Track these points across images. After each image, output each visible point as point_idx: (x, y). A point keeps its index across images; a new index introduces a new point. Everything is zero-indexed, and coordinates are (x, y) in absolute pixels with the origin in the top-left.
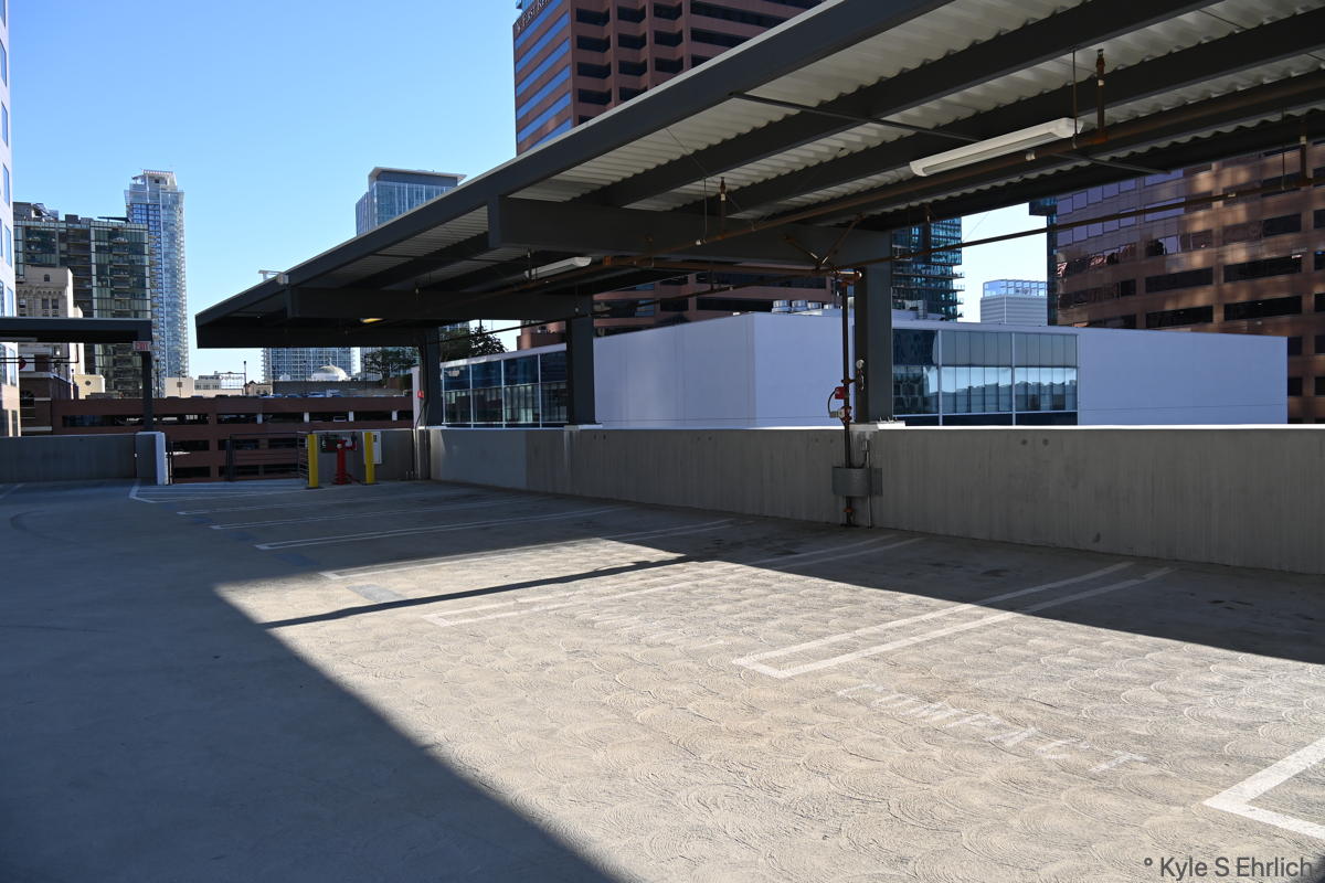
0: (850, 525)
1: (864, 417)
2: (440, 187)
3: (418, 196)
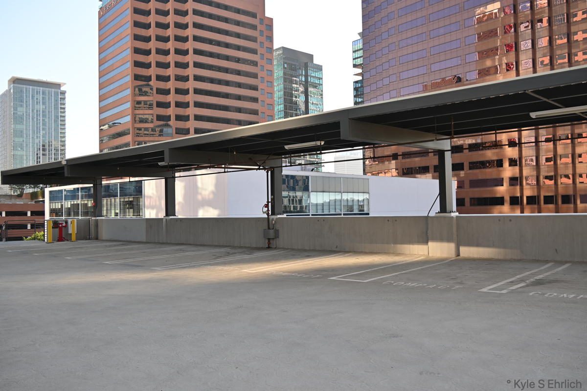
0: (269, 248)
1: (273, 213)
2: (50, 89)
3: (37, 94)
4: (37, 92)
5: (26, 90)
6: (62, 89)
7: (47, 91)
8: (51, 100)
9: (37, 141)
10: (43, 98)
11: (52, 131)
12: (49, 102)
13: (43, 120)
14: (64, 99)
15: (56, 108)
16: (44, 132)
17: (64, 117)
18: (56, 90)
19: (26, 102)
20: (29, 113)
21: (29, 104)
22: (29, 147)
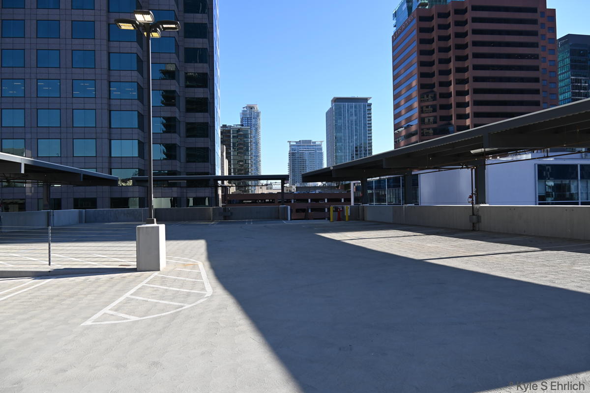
0: (473, 230)
2: (360, 103)
3: (351, 107)
4: (351, 106)
5: (343, 106)
6: (369, 102)
7: (358, 106)
8: (361, 111)
9: (351, 144)
11: (362, 136)
12: (359, 113)
13: (356, 128)
14: (370, 110)
15: (365, 118)
16: (356, 137)
17: (371, 124)
18: (364, 103)
19: (344, 115)
20: (346, 123)
21: (346, 117)
22: (346, 149)
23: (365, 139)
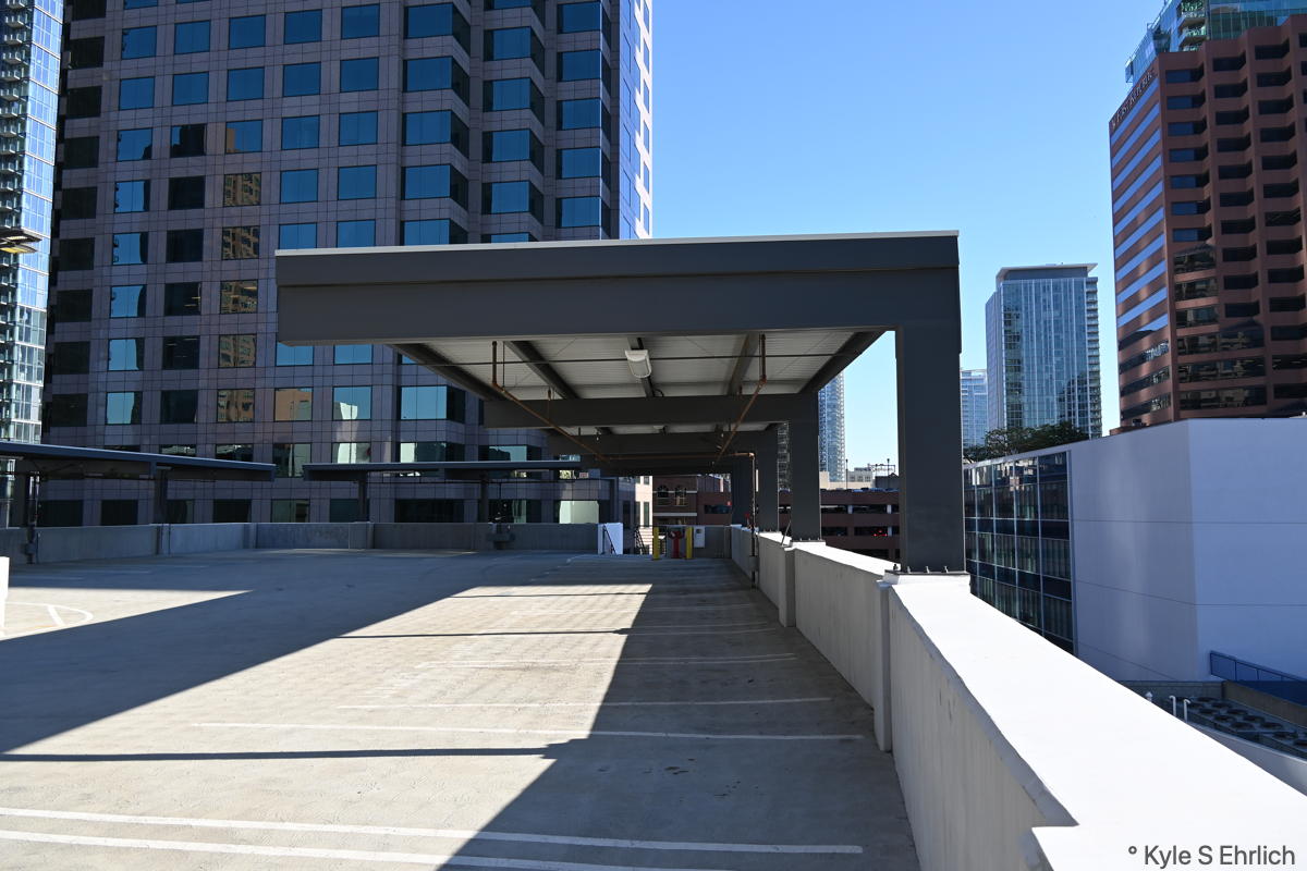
0: (753, 587)
2: (1068, 279)
3: (1044, 291)
4: (1044, 287)
5: (1025, 288)
6: (1090, 275)
7: (1062, 285)
8: (1071, 297)
10: (1055, 298)
11: (1073, 356)
13: (1057, 337)
14: (1095, 292)
15: (1080, 312)
16: (1059, 359)
18: (1078, 279)
19: (1026, 308)
20: (1032, 327)
21: (1031, 312)
22: (1034, 388)
23: (1082, 363)
